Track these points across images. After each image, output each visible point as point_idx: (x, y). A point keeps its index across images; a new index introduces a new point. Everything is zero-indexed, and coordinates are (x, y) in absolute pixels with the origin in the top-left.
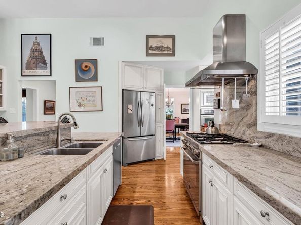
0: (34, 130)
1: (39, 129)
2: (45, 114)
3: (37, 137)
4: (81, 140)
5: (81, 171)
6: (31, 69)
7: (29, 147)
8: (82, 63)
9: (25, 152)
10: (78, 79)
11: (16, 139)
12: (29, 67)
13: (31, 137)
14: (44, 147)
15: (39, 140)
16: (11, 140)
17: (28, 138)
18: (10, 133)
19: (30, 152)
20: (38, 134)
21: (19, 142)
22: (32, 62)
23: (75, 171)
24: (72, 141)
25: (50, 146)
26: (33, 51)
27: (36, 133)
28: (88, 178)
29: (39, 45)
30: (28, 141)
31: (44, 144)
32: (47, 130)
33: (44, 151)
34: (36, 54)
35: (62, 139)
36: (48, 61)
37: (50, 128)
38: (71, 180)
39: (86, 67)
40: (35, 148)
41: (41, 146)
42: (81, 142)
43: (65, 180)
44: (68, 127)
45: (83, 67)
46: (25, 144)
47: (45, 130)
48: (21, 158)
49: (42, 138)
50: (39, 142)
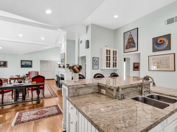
0: (130, 85)
1: (132, 85)
2: (134, 70)
3: (131, 88)
4: (157, 93)
5: (159, 123)
6: (128, 48)
7: (127, 93)
8: (158, 39)
9: (126, 96)
10: (154, 50)
11: (122, 89)
12: (127, 48)
13: (129, 88)
14: (134, 94)
15: (132, 90)
16: (120, 90)
17: (127, 89)
18: (120, 86)
19: (128, 96)
20: (132, 87)
21: (123, 90)
22: (128, 45)
23: (155, 123)
24: (151, 93)
25: (138, 94)
26: (129, 39)
27: (131, 86)
28: (164, 127)
29: (132, 35)
30: (127, 90)
31: (135, 93)
32: (136, 85)
33: (135, 96)
34: (130, 40)
35: (145, 90)
36: (136, 43)
37: (138, 84)
38: (152, 128)
39: (161, 41)
40: (130, 94)
41: (133, 93)
42: (158, 94)
43: (149, 128)
44: (148, 83)
45: (158, 42)
46: (126, 91)
47: (135, 85)
48: (124, 99)
49: (134, 89)
50: (132, 91)
